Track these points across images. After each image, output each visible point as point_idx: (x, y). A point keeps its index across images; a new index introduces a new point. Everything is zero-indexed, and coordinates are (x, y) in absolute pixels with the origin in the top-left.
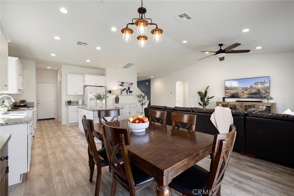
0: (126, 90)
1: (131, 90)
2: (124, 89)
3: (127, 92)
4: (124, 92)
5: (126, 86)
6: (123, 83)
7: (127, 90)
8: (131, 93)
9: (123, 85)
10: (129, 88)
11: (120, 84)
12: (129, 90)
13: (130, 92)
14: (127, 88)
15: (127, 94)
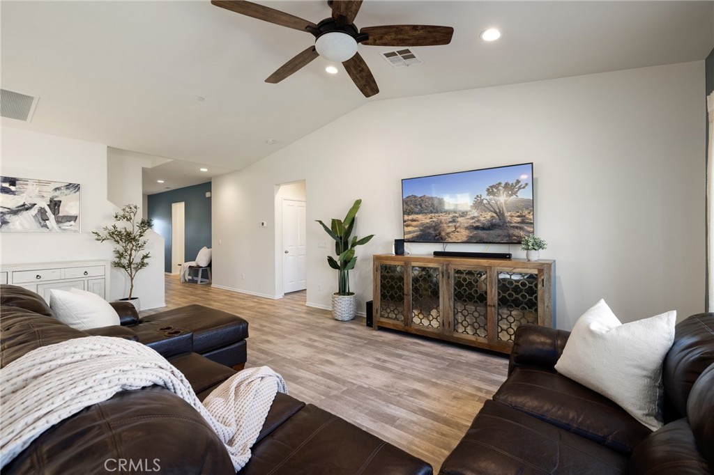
0: (34, 212)
2: (24, 208)
3: (46, 219)
4: (24, 220)
6: (11, 181)
9: (13, 188)
12: (55, 211)
13: (63, 219)
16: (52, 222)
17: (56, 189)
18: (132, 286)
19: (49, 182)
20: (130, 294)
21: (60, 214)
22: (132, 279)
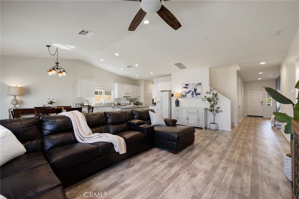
0: (191, 92)
1: (198, 92)
2: (189, 92)
3: (193, 94)
4: (189, 95)
5: (191, 88)
6: (187, 85)
7: (193, 92)
8: (198, 96)
9: (187, 87)
10: (195, 90)
11: (184, 86)
12: (195, 92)
13: (197, 94)
14: (193, 90)
15: (193, 96)
16: (195, 95)
17: (196, 85)
18: (214, 119)
19: (194, 84)
20: (214, 122)
21: (197, 93)
22: (214, 116)
